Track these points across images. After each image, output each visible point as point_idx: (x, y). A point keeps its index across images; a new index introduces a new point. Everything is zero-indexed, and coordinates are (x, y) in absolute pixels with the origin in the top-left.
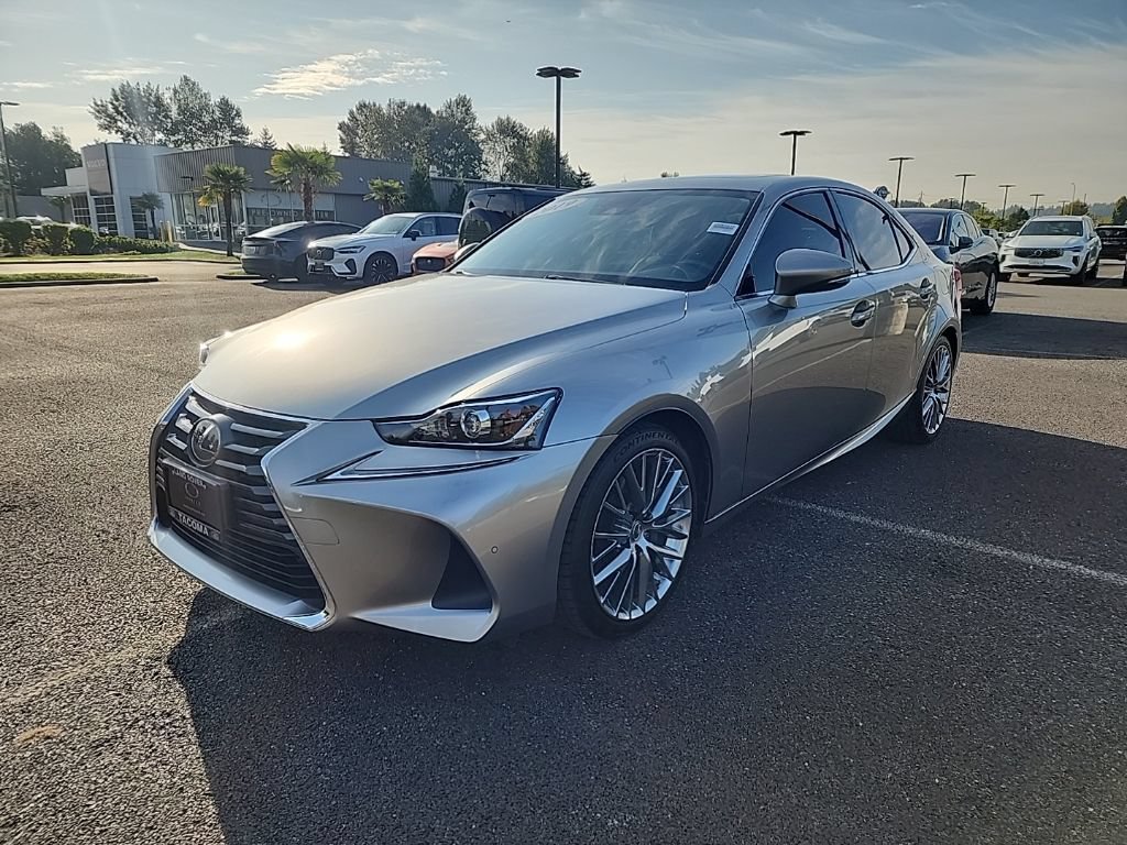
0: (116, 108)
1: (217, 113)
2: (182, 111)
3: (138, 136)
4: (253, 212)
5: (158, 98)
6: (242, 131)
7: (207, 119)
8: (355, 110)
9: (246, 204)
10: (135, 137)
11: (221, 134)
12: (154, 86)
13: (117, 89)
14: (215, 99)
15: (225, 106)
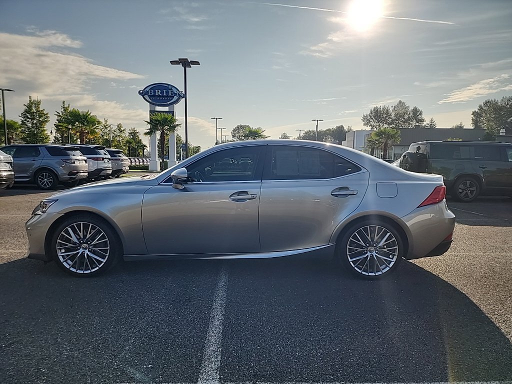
0: (371, 117)
1: (411, 114)
2: (396, 115)
3: (377, 127)
4: (397, 155)
5: (387, 111)
6: (422, 121)
7: (406, 117)
8: (482, 104)
9: (394, 152)
10: (376, 127)
11: (411, 123)
12: (386, 107)
13: (373, 109)
14: (411, 108)
15: (415, 111)
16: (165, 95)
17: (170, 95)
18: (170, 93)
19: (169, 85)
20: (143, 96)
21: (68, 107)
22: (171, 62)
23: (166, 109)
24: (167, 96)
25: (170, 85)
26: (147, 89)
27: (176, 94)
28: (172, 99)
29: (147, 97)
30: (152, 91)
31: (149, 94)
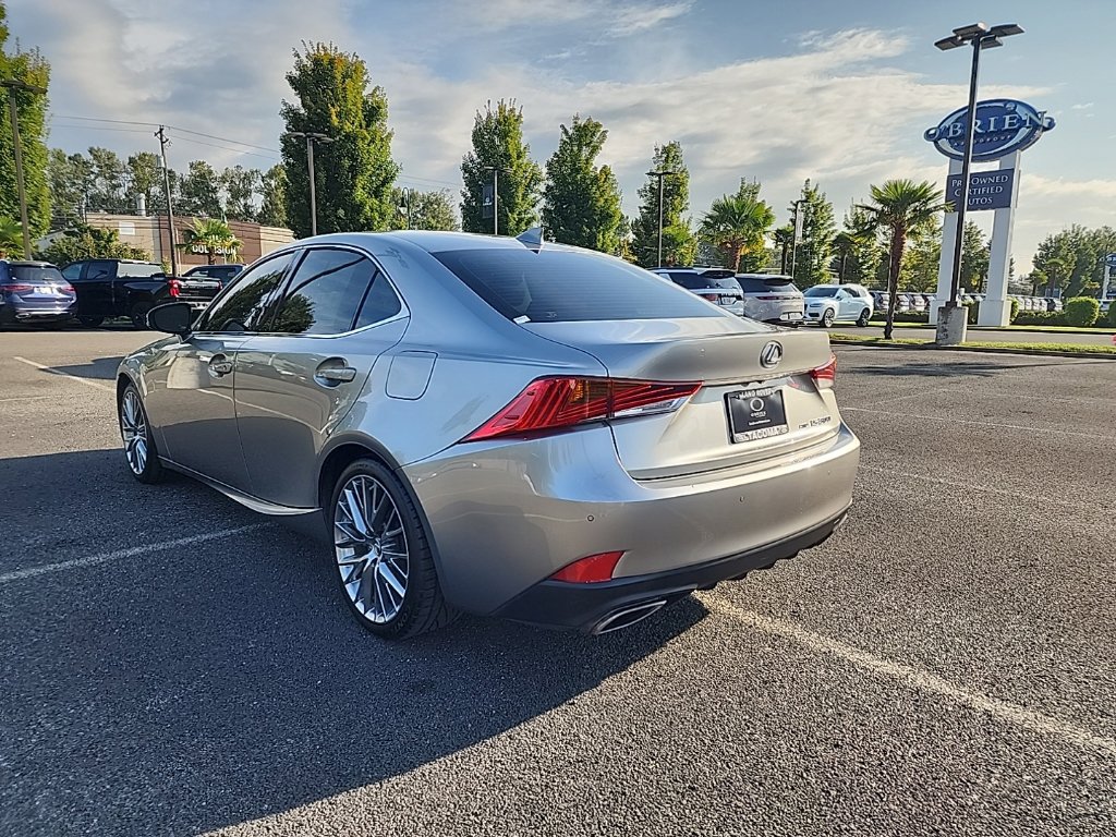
16: (992, 129)
17: (1006, 127)
18: (1007, 122)
19: (1006, 101)
20: (936, 142)
21: (815, 190)
22: (936, 44)
23: (994, 166)
24: (999, 132)
25: (1009, 101)
26: (946, 124)
27: (1022, 123)
28: (1011, 139)
29: (944, 143)
30: (959, 125)
31: (951, 135)
